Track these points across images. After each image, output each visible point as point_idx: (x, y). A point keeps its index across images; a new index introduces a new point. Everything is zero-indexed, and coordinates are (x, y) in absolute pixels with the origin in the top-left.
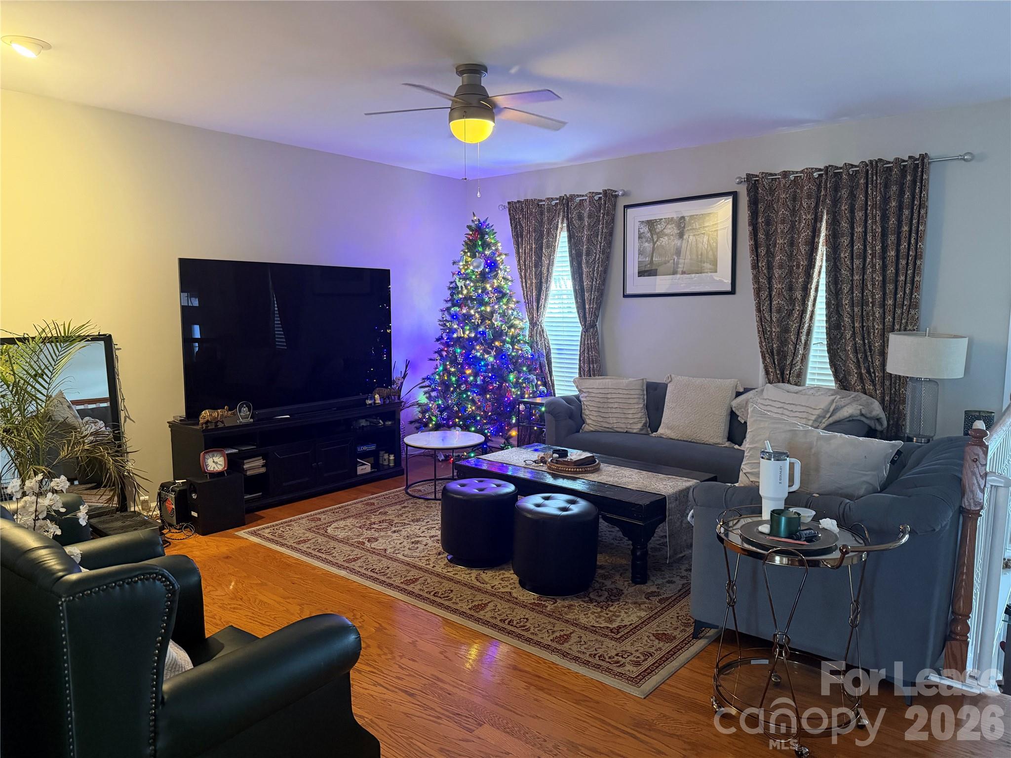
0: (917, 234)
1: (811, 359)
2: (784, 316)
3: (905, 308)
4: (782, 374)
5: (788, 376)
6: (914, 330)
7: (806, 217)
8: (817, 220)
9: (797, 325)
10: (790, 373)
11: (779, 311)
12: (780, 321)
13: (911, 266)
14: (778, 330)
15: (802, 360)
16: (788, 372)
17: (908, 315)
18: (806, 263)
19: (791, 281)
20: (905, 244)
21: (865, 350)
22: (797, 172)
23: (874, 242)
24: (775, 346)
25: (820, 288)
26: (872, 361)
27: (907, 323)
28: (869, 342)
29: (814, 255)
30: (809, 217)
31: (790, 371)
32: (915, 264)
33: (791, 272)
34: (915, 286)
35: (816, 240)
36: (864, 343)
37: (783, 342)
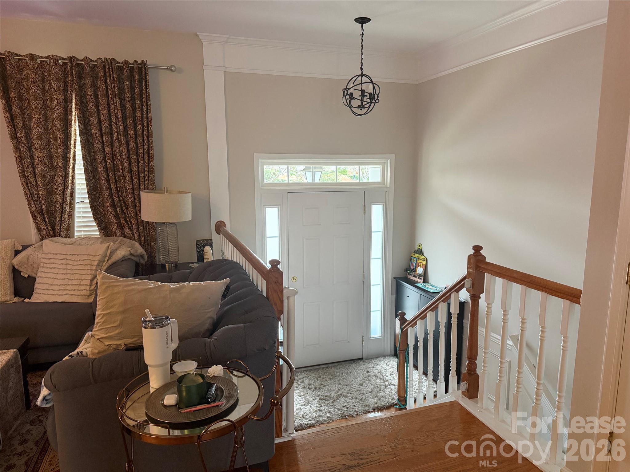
0: (147, 118)
1: (77, 215)
2: (48, 181)
3: (146, 173)
4: (53, 229)
5: (59, 231)
6: (154, 189)
7: (58, 97)
8: (67, 101)
9: (61, 188)
10: (60, 228)
11: (43, 176)
12: (45, 185)
13: (146, 142)
14: (44, 192)
15: (69, 216)
16: (59, 228)
17: (148, 178)
18: (62, 136)
19: (50, 151)
20: (140, 126)
21: (121, 205)
22: (42, 57)
23: (118, 123)
24: (43, 206)
25: (77, 158)
26: (127, 213)
27: (148, 184)
28: (123, 199)
29: (69, 129)
30: (60, 97)
31: (60, 227)
32: (149, 141)
33: (48, 143)
34: (150, 157)
35: (69, 117)
36: (120, 199)
37: (51, 203)
